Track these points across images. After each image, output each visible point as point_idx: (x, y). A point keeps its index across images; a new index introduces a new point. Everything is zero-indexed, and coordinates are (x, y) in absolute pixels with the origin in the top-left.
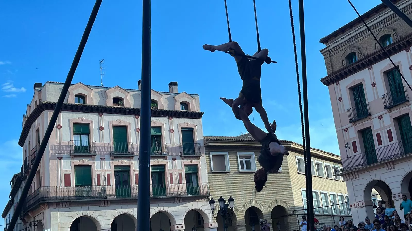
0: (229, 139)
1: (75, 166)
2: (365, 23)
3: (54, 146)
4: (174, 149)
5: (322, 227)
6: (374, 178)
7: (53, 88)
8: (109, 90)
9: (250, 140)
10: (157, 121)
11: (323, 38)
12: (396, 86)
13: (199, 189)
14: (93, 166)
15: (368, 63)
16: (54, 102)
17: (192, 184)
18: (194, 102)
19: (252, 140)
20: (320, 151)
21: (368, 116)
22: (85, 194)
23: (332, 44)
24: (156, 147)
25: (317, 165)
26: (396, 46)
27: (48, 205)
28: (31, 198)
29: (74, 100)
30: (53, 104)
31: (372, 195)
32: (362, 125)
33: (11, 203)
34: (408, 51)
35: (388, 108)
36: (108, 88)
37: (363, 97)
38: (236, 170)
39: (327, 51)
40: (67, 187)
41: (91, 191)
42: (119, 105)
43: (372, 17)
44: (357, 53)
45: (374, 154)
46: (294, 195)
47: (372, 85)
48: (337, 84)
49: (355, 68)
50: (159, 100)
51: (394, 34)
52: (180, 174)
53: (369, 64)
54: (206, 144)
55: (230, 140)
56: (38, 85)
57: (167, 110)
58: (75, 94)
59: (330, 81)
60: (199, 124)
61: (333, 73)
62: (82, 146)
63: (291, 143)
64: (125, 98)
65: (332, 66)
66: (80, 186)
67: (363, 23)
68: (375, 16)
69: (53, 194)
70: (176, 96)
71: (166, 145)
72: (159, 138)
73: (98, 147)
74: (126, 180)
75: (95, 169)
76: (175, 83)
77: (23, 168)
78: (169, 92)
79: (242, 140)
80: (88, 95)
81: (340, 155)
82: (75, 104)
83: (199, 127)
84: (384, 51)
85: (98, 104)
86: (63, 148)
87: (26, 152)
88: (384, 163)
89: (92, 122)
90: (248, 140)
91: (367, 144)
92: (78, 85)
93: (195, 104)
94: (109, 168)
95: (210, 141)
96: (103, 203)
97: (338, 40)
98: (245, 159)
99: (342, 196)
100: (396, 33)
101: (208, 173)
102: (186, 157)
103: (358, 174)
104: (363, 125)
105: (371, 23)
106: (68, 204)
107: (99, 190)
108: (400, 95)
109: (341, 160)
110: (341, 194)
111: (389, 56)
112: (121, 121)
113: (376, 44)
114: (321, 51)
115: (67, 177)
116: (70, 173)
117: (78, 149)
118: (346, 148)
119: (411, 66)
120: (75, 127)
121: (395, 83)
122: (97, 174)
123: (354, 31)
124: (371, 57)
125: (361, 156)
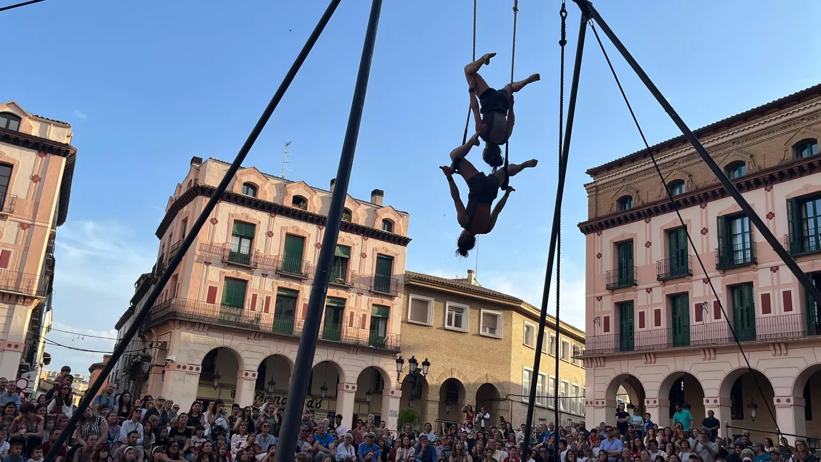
1: (226, 277)
2: (653, 159)
3: (204, 245)
4: (362, 279)
5: (543, 424)
6: (624, 371)
7: (216, 167)
8: (290, 184)
9: (467, 288)
10: (347, 238)
11: (591, 169)
12: (678, 252)
13: (386, 341)
14: (249, 283)
15: (646, 213)
16: (214, 187)
17: (378, 332)
18: (401, 222)
19: (470, 289)
21: (633, 285)
22: (233, 319)
23: (602, 179)
24: (339, 273)
25: (550, 339)
26: (688, 198)
27: (179, 323)
28: (159, 310)
29: (241, 189)
30: (213, 189)
31: (617, 394)
32: (623, 296)
33: (131, 311)
34: (704, 208)
35: (663, 280)
36: (289, 182)
37: (631, 259)
38: (440, 325)
39: (593, 187)
40: (210, 304)
41: (241, 316)
42: (300, 207)
43: (663, 153)
44: (633, 198)
45: (631, 338)
46: (512, 373)
47: (646, 244)
48: (599, 234)
50: (355, 210)
51: (688, 181)
52: (364, 316)
53: (648, 215)
54: (407, 281)
55: (440, 282)
56: (196, 160)
57: (362, 226)
58: (245, 181)
59: (589, 229)
60: (403, 253)
61: (597, 218)
62: (241, 253)
63: (521, 302)
64: (309, 198)
65: (596, 209)
66: (226, 305)
67: (651, 158)
68: (668, 152)
69: (189, 309)
70: (379, 209)
71: (352, 273)
72: (345, 261)
73: (262, 258)
74: (290, 310)
75: (252, 287)
76: (381, 191)
77: (156, 267)
78: (370, 202)
79: (455, 285)
80: (261, 185)
81: (584, 330)
82: (242, 194)
83: (401, 257)
84: (672, 200)
85: (273, 200)
86: (214, 251)
87: (164, 246)
88: (641, 353)
89: (260, 222)
90: (465, 288)
91: (625, 324)
92: (251, 170)
93: (403, 225)
94: (271, 289)
95: (413, 278)
96: (253, 334)
97: (611, 175)
98: (456, 312)
99: (577, 387)
100: (692, 181)
101: (402, 322)
102: (376, 294)
103: (604, 361)
104: (624, 297)
105: (662, 159)
106: (206, 327)
107: (252, 316)
108: (682, 265)
109: (585, 338)
110: (576, 384)
112: (298, 229)
113: (662, 189)
114: (585, 186)
115: (212, 291)
116: (217, 286)
117: (234, 256)
118: (595, 323)
119: (704, 228)
120: (236, 225)
121: (677, 248)
122: (253, 295)
123: (636, 167)
124: (652, 207)
125: (612, 338)
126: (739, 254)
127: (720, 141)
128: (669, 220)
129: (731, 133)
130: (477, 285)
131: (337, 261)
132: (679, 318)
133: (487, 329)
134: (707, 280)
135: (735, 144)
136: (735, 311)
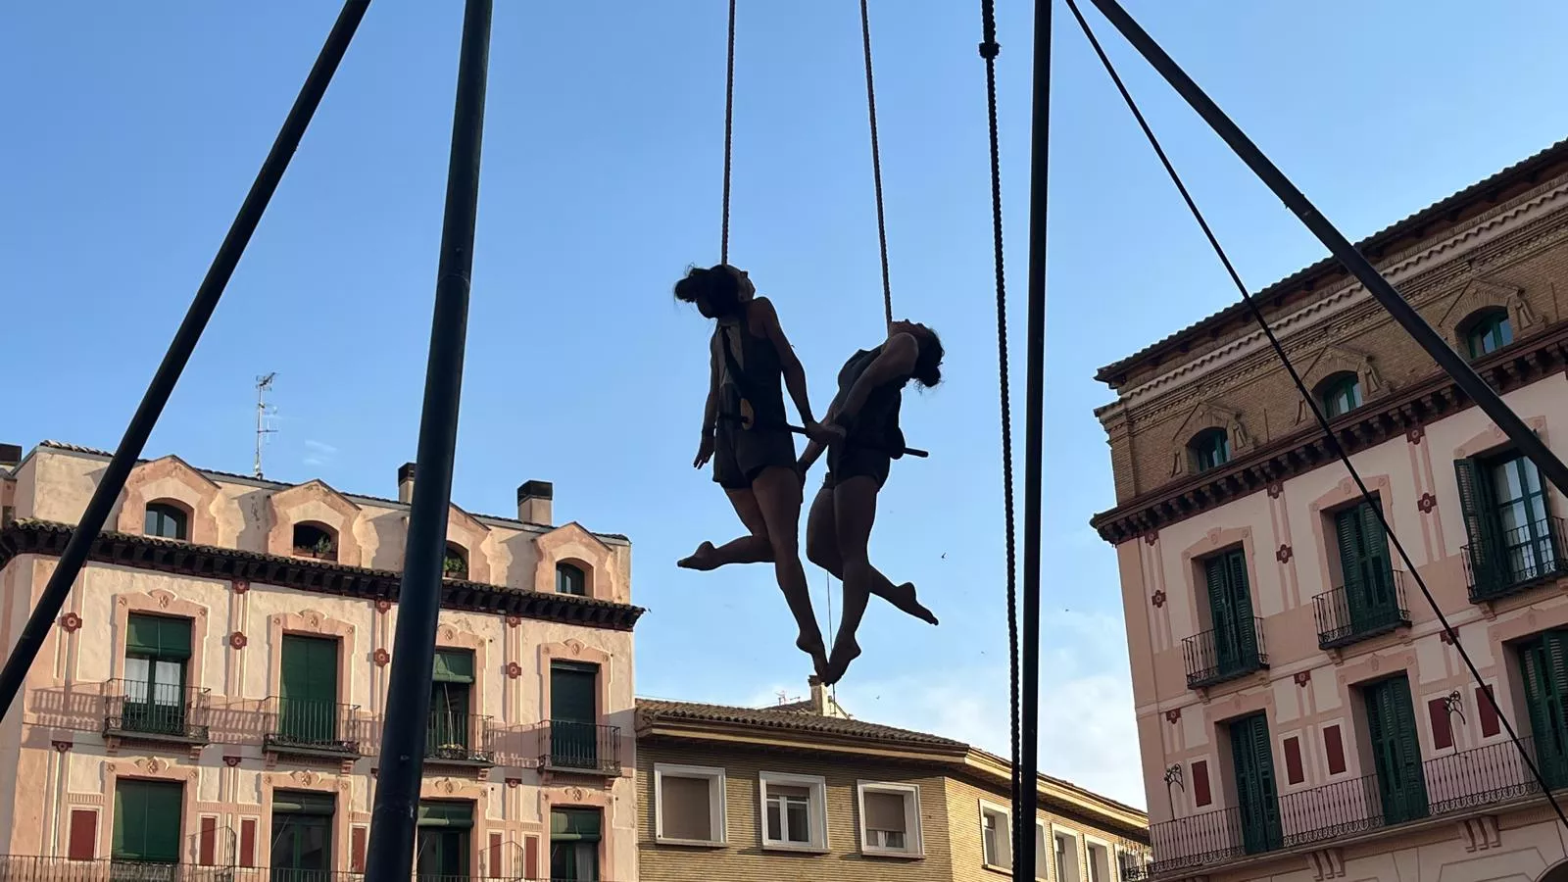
0: (732, 718)
1: (120, 780)
2: (1264, 326)
3: (45, 694)
4: (514, 740)
7: (63, 467)
8: (285, 493)
9: (814, 728)
10: (461, 627)
11: (1109, 367)
12: (1364, 565)
14: (189, 787)
15: (1267, 470)
16: (61, 525)
18: (608, 566)
19: (821, 729)
20: (1070, 787)
21: (1259, 670)
23: (1141, 390)
24: (446, 727)
25: (1056, 843)
26: (1373, 417)
29: (142, 522)
30: (59, 530)
32: (1233, 702)
34: (1417, 442)
35: (1335, 647)
36: (279, 487)
37: (1243, 598)
38: (749, 841)
39: (1120, 414)
40: (81, 862)
42: (318, 554)
43: (1293, 306)
44: (1230, 433)
45: (1272, 816)
47: (1279, 554)
48: (1151, 539)
49: (1220, 486)
50: (476, 545)
51: (1367, 375)
52: (532, 842)
53: (1274, 476)
54: (644, 728)
55: (736, 720)
57: (501, 589)
58: (149, 497)
59: (1123, 528)
60: (623, 652)
61: (1140, 498)
62: (156, 703)
63: (964, 749)
64: (342, 529)
65: (1136, 471)
67: (1259, 323)
68: (1305, 302)
70: (543, 537)
71: (485, 724)
72: (462, 693)
73: (221, 711)
74: (318, 851)
75: (198, 800)
76: (545, 486)
78: (517, 518)
79: (780, 725)
80: (199, 505)
81: (1144, 808)
82: (145, 536)
83: (620, 661)
84: (1329, 431)
85: (238, 546)
86: (82, 706)
88: (1304, 853)
89: (204, 611)
90: (806, 728)
91: (1249, 777)
92: (164, 465)
93: (615, 572)
94: (253, 798)
95: (659, 719)
97: (1163, 378)
98: (789, 798)
100: (1375, 369)
101: (641, 846)
102: (558, 778)
104: (1238, 705)
105: (1287, 325)
108: (1381, 602)
109: (1148, 828)
111: (1346, 453)
112: (318, 615)
113: (1301, 403)
114: (1097, 413)
115: (83, 824)
116: (97, 807)
117: (139, 715)
118: (1169, 785)
119: (1426, 496)
120: (133, 627)
121: (1362, 552)
122: (204, 820)
123: (1226, 348)
124: (1281, 452)
125: (1222, 821)
126: (1525, 554)
127: (1436, 261)
128: (1328, 484)
129: (1462, 236)
130: (840, 716)
131: (439, 695)
132: (1392, 743)
133: (881, 836)
134: (1451, 635)
135: (1475, 265)
136: (1532, 706)
